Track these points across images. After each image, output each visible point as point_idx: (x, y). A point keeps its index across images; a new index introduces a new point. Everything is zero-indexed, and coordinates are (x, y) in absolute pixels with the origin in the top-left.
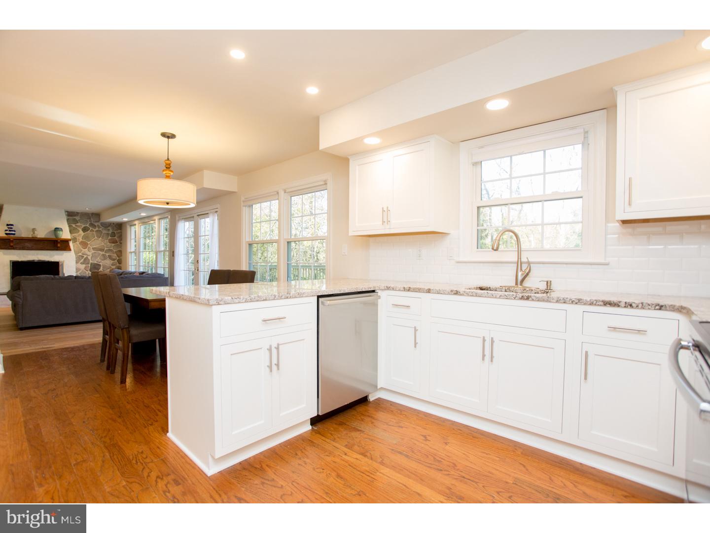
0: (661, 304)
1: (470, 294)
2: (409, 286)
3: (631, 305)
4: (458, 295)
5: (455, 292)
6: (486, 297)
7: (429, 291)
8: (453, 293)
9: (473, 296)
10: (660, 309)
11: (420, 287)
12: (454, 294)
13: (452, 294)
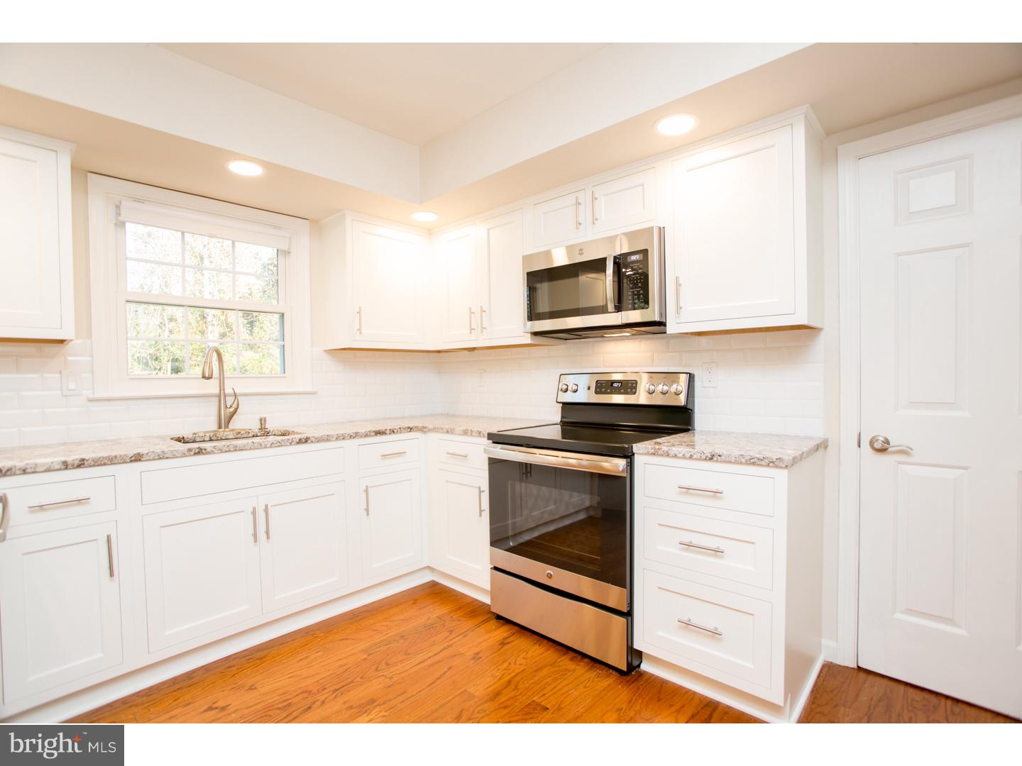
0: (411, 426)
1: (224, 449)
2: (82, 457)
3: (393, 432)
4: (204, 454)
5: (197, 451)
6: (250, 449)
7: (137, 458)
8: (192, 453)
9: (230, 451)
10: (410, 431)
11: (113, 454)
12: (195, 454)
13: (191, 456)
